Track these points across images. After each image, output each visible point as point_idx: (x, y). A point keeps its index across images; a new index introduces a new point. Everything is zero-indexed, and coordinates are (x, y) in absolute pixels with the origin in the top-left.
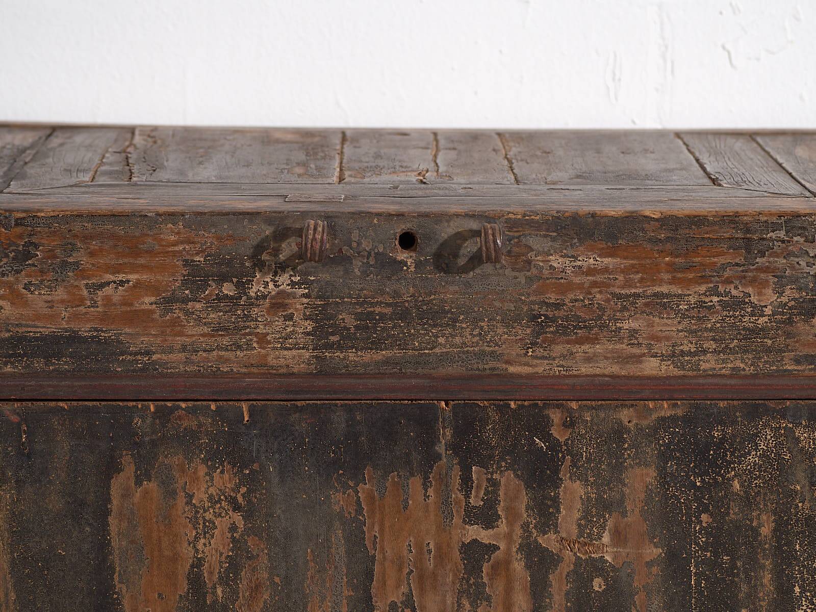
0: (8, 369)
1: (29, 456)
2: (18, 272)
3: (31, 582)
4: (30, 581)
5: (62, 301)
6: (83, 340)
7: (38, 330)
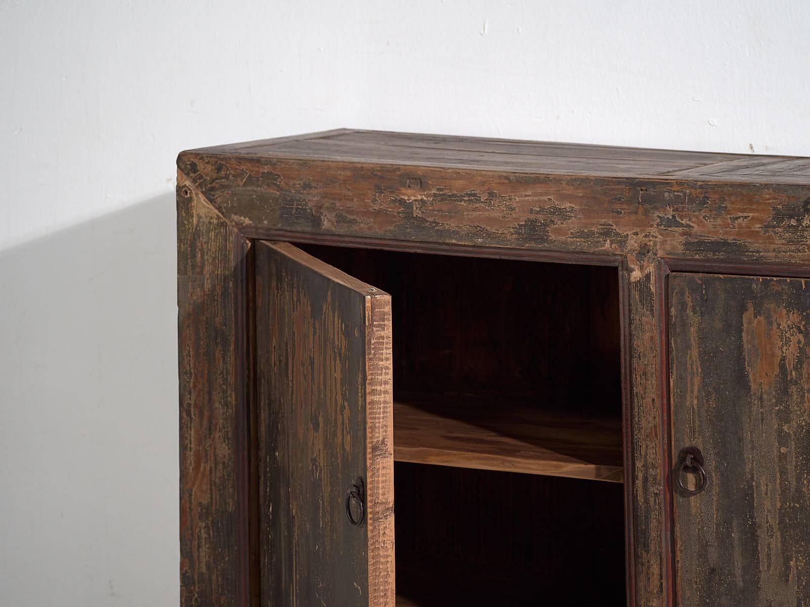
0: (697, 257)
1: (706, 301)
2: (700, 210)
4: (707, 363)
5: (720, 225)
6: (729, 244)
7: (710, 238)
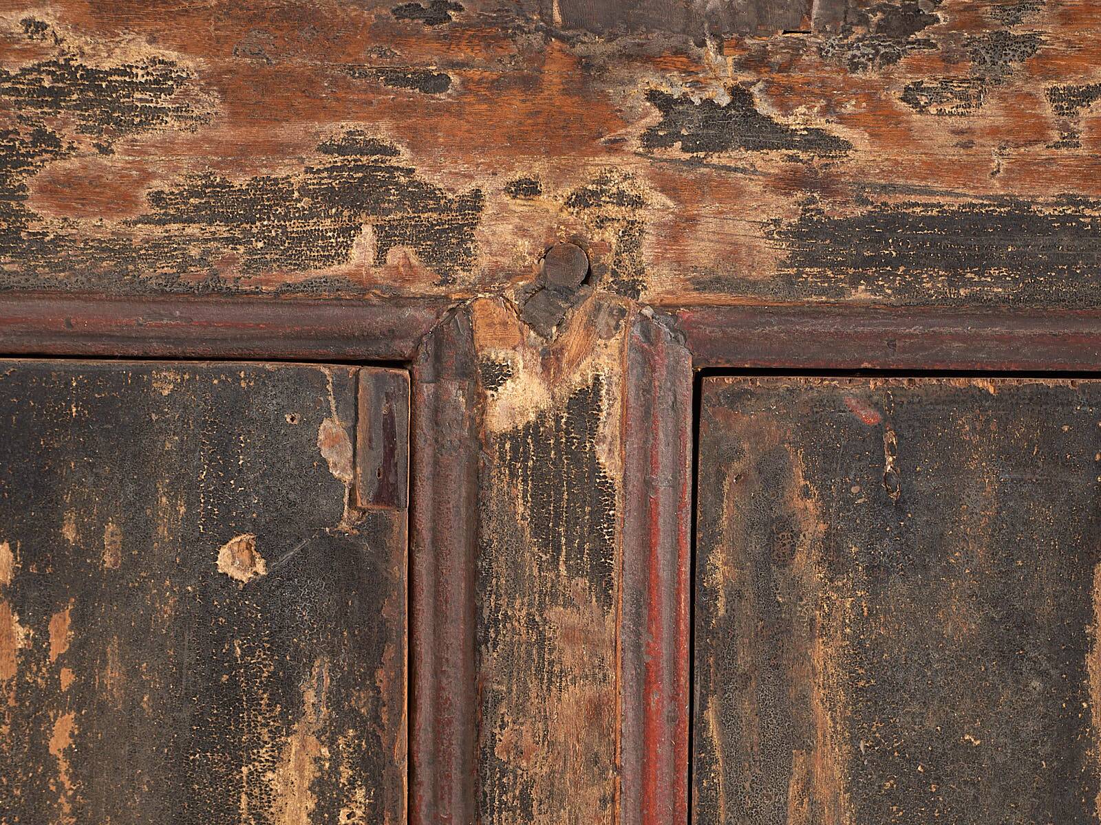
0: (861, 294)
1: (900, 507)
2: (890, 59)
3: (899, 811)
4: (895, 808)
5: (994, 131)
6: (1039, 226)
7: (934, 200)
